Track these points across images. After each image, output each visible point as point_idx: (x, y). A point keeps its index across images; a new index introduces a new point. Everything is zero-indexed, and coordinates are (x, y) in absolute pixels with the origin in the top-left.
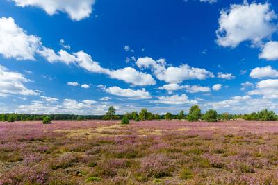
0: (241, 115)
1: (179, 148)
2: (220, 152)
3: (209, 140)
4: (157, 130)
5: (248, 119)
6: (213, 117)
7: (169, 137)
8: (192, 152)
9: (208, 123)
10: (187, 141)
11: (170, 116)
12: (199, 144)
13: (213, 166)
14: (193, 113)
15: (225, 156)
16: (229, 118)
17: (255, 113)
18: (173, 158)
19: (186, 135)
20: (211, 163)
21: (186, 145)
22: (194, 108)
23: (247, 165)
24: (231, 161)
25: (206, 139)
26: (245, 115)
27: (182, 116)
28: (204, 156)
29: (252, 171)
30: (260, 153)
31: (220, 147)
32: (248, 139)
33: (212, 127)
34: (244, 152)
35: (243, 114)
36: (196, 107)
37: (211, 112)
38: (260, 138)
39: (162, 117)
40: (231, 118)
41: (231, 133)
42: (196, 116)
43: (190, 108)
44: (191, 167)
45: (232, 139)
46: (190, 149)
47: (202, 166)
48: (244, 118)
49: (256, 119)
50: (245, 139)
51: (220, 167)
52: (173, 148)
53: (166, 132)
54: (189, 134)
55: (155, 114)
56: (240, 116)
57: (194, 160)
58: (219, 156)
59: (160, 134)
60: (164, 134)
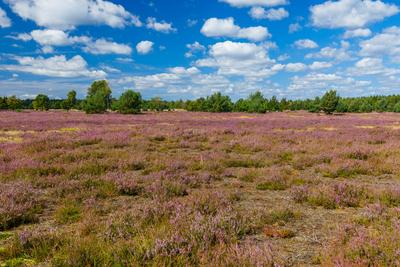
0: (181, 101)
1: (58, 167)
2: (137, 167)
3: (122, 147)
4: (10, 133)
5: (192, 110)
6: (134, 104)
7: (40, 147)
8: (83, 171)
9: (123, 117)
10: (78, 151)
11: (45, 103)
12: (101, 157)
13: (123, 192)
14: (95, 96)
15: (146, 173)
16: (162, 106)
17: (202, 99)
18: (44, 188)
19: (77, 140)
20: (119, 187)
21: (73, 160)
22: (98, 86)
23: (177, 184)
24: (154, 181)
25: (115, 147)
26: (188, 102)
27: (72, 103)
28: (106, 177)
29: (185, 194)
30: (202, 163)
31: (139, 158)
32: (187, 143)
33: (129, 124)
34: (177, 163)
35: (185, 101)
36: (102, 84)
37: (129, 94)
38: (205, 140)
39: (27, 104)
40: (166, 107)
41: (162, 134)
42: (100, 102)
43: (90, 87)
44: (80, 200)
45: (162, 145)
46: (81, 165)
47: (101, 196)
48: (186, 108)
49: (204, 110)
50: (182, 142)
51: (134, 192)
52: (44, 167)
53: (31, 136)
54: (83, 138)
55: (9, 96)
56: (179, 105)
57: (88, 185)
58: (136, 174)
59: (18, 140)
60: (29, 140)
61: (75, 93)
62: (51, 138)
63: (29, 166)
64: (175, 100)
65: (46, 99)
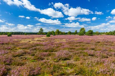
0: (104, 32)
1: (74, 48)
2: (93, 49)
3: (89, 44)
4: (63, 40)
5: (108, 35)
6: (91, 33)
7: (70, 43)
8: (80, 49)
9: (88, 36)
10: (78, 44)
12: (83, 46)
13: (90, 55)
14: (81, 31)
15: (95, 51)
17: (111, 32)
18: (71, 52)
19: (78, 42)
21: (77, 46)
22: (82, 29)
23: (105, 55)
24: (98, 53)
25: (87, 44)
26: (107, 33)
27: (76, 33)
28: (85, 51)
29: (107, 57)
30: (112, 49)
31: (93, 47)
32: (107, 43)
33: (90, 38)
34: (104, 49)
35: (105, 32)
36: (83, 29)
37: (90, 31)
38: (112, 43)
39: (67, 33)
40: (100, 34)
41: (99, 41)
42: (83, 33)
43: (80, 29)
44: (79, 56)
45: (99, 44)
46: (79, 48)
47: (84, 55)
48: (106, 34)
49: (111, 34)
50: (105, 43)
51: (92, 55)
52: (71, 47)
53: (68, 40)
55: (63, 32)
56: (104, 33)
57: (81, 53)
58: (93, 51)
59: (65, 41)
60: (67, 41)
61: (77, 31)
62: (72, 41)
63: (68, 47)
64: (102, 32)
65: (70, 32)
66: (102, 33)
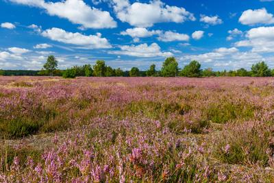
43: (164, 62)
48: (230, 76)
56: (224, 74)
61: (154, 66)
66: (219, 73)
